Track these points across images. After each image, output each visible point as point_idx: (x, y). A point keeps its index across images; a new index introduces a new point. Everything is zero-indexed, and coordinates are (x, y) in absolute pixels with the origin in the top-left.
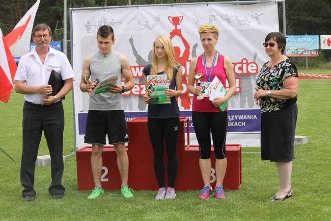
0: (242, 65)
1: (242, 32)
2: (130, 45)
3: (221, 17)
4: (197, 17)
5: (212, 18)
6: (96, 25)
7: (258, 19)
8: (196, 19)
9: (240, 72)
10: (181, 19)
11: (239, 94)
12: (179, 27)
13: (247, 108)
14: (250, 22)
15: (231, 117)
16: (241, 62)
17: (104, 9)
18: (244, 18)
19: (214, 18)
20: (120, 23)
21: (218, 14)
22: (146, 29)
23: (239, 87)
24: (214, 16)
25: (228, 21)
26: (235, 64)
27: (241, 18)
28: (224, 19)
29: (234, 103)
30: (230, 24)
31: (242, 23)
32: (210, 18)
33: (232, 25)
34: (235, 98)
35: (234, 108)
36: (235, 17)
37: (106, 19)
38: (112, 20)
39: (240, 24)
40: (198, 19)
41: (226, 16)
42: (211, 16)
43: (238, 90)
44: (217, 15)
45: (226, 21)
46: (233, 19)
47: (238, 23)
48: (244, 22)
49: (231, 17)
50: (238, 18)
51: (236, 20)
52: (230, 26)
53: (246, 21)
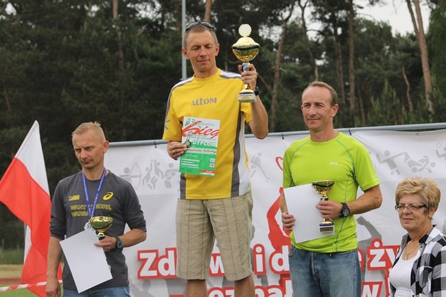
3: (377, 156)
6: (140, 176)
14: (433, 165)
17: (155, 144)
18: (421, 158)
21: (372, 150)
25: (391, 163)
27: (416, 157)
28: (382, 160)
30: (394, 170)
31: (418, 168)
33: (397, 171)
36: (403, 157)
37: (158, 164)
38: (172, 165)
39: (414, 170)
41: (387, 153)
45: (386, 163)
46: (400, 161)
47: (410, 167)
48: (421, 165)
49: (395, 156)
50: (409, 157)
51: (405, 161)
52: (395, 173)
53: (425, 163)
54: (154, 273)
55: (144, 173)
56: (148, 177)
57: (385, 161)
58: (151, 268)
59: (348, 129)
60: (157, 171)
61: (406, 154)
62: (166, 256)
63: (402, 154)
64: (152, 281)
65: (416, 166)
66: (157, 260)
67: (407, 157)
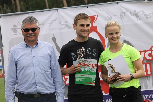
0: (151, 52)
2: (54, 43)
3: (131, 13)
4: (110, 15)
5: (123, 14)
8: (109, 16)
9: (150, 58)
10: (96, 17)
11: (151, 76)
15: (145, 97)
16: (150, 49)
17: (28, 13)
18: (150, 12)
19: (124, 15)
20: (43, 24)
21: (128, 10)
22: (66, 28)
23: (151, 71)
24: (124, 13)
25: (137, 16)
26: (145, 52)
29: (147, 84)
30: (138, 18)
31: (149, 17)
32: (121, 15)
33: (140, 19)
34: (147, 80)
35: (147, 88)
36: (142, 12)
39: (147, 18)
40: (111, 17)
41: (135, 11)
42: (122, 13)
43: (149, 73)
44: (127, 12)
45: (134, 16)
46: (140, 14)
47: (145, 17)
48: (150, 16)
49: (138, 13)
50: (145, 13)
51: (143, 14)
52: (139, 20)
53: (152, 15)
57: (134, 15)
59: (116, 2)
61: (143, 11)
63: (141, 11)
65: (148, 16)
67: (144, 13)
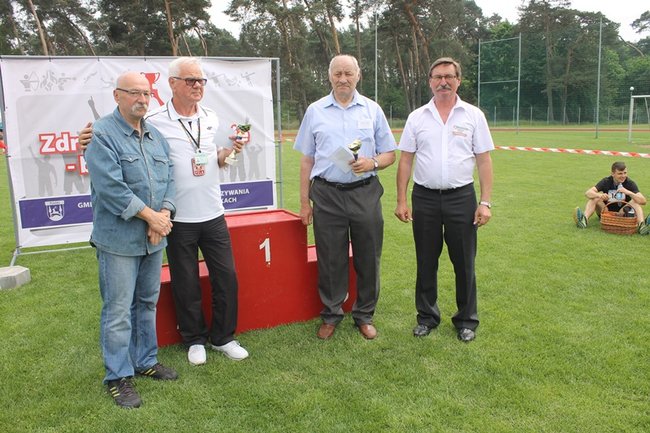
1: (232, 93)
2: (90, 108)
6: (38, 82)
7: (248, 79)
10: (157, 76)
12: (154, 86)
13: (238, 181)
14: (240, 82)
17: (50, 59)
18: (233, 77)
25: (216, 80)
27: (230, 77)
28: (210, 77)
31: (232, 83)
33: (219, 85)
35: (223, 182)
36: (223, 76)
37: (53, 73)
38: (63, 74)
39: (230, 85)
41: (214, 74)
46: (221, 78)
47: (227, 83)
49: (218, 76)
50: (227, 77)
51: (224, 79)
53: (235, 81)
54: (53, 150)
55: (41, 80)
56: (45, 82)
57: (212, 78)
58: (50, 146)
60: (52, 78)
61: (224, 74)
62: (62, 138)
63: (222, 74)
64: (52, 156)
66: (55, 140)
67: (225, 77)
